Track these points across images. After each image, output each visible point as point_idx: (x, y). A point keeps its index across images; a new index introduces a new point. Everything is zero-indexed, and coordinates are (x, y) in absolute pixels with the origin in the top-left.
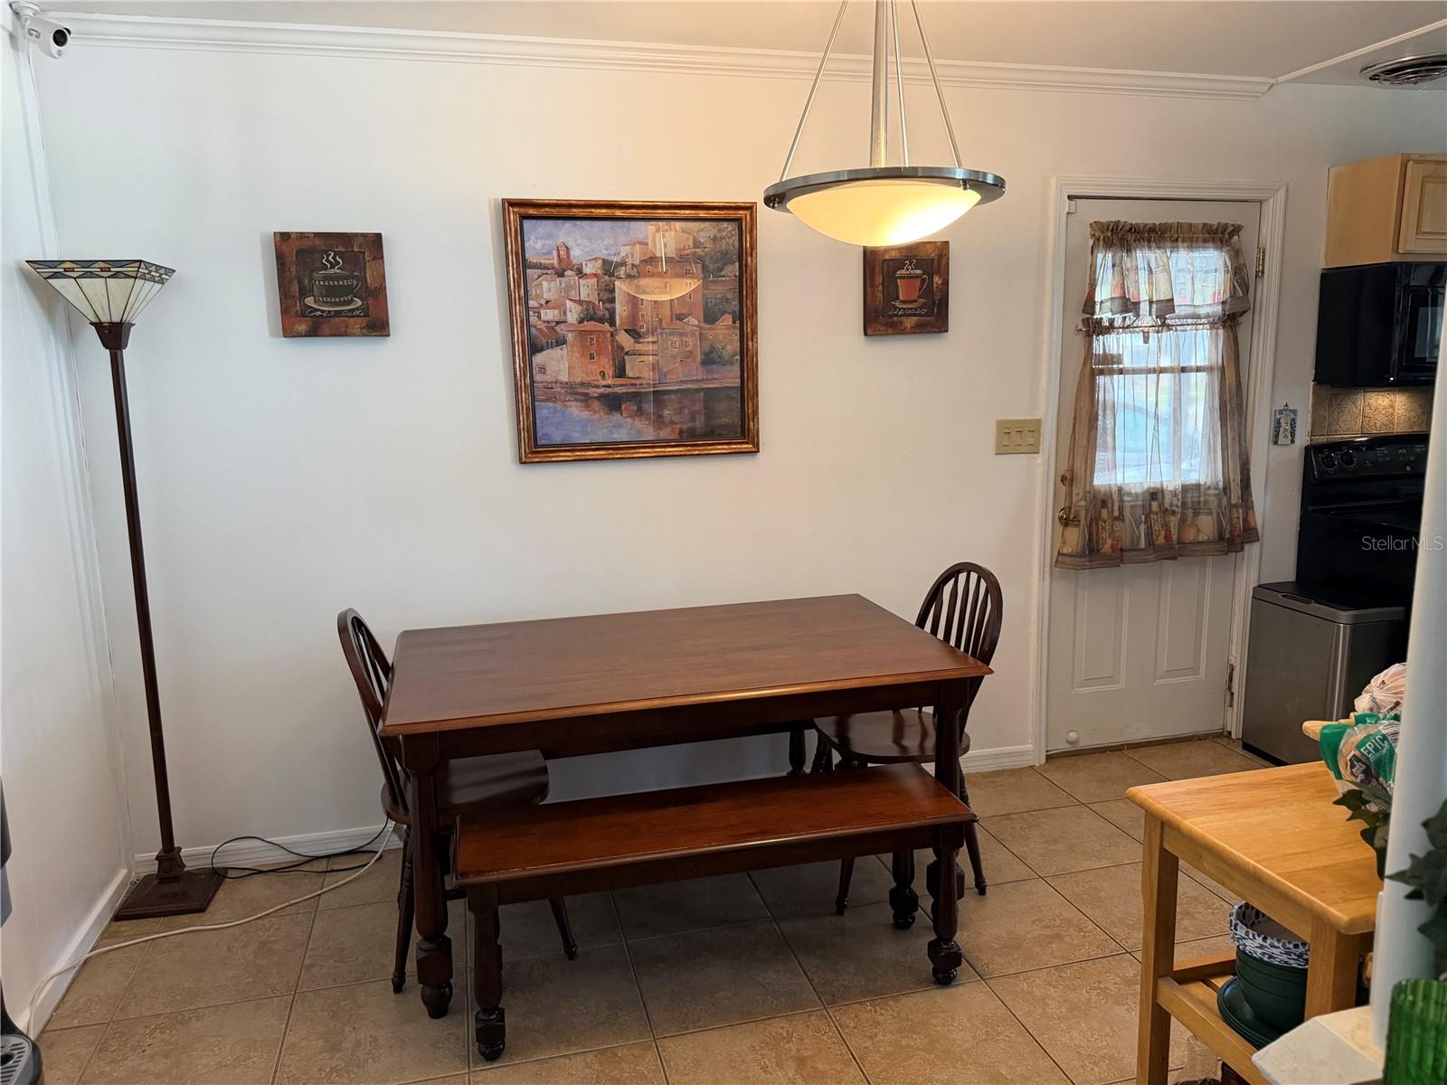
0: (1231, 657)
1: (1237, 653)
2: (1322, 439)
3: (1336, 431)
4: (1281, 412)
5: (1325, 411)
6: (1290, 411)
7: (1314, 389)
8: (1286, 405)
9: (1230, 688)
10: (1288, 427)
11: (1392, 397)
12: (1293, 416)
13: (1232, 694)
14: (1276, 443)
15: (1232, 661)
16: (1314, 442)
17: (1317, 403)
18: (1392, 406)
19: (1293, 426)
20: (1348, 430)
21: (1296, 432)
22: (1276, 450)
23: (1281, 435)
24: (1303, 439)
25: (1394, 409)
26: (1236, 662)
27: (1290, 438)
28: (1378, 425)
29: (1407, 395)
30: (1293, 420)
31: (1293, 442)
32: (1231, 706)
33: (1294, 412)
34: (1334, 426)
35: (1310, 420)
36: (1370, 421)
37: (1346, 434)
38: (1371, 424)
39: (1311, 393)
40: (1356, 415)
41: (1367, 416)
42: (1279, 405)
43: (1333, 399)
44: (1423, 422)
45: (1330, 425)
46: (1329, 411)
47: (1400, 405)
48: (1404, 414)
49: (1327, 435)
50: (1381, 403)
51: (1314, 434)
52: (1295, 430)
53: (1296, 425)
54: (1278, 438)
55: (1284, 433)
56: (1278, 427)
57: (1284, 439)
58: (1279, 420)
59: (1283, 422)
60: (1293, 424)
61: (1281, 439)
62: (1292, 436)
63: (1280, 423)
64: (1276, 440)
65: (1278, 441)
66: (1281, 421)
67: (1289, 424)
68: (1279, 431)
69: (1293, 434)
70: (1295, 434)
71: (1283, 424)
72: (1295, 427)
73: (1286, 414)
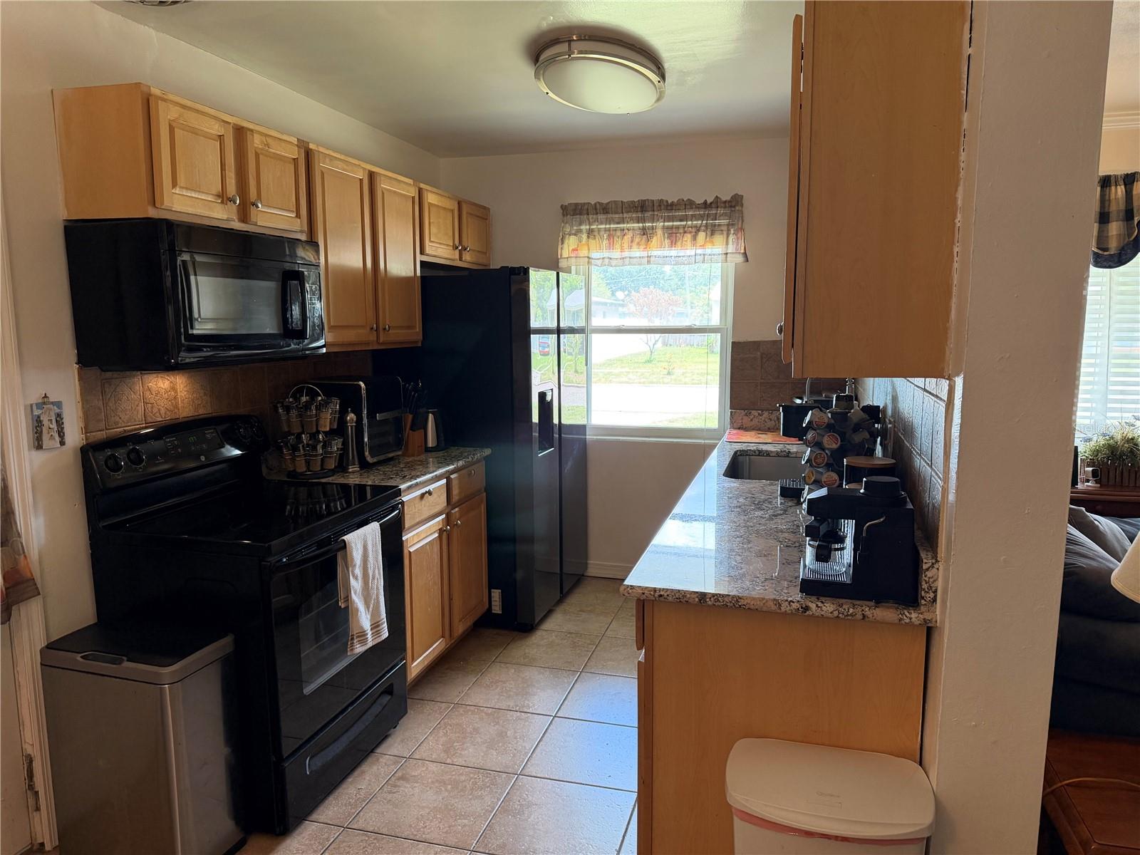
0: (26, 746)
1: (33, 739)
2: (100, 436)
3: (116, 423)
4: (39, 406)
5: (98, 400)
6: (52, 403)
7: (79, 374)
8: (46, 396)
9: (31, 787)
10: (54, 426)
11: (172, 379)
12: (58, 411)
13: (37, 793)
14: (39, 446)
15: (29, 750)
16: (90, 441)
17: (87, 391)
18: (173, 389)
19: (60, 423)
20: (129, 420)
22: (39, 457)
23: (45, 437)
24: (75, 436)
25: (176, 392)
26: (34, 751)
27: (58, 439)
28: (163, 411)
29: (186, 375)
30: (59, 416)
31: (62, 443)
32: (38, 809)
34: (113, 418)
35: (81, 414)
36: (152, 407)
37: (129, 426)
38: (155, 410)
39: (77, 380)
40: (136, 403)
41: (148, 401)
42: (35, 398)
43: (106, 385)
44: (206, 403)
45: (106, 416)
46: (103, 400)
47: (182, 386)
48: (187, 396)
49: (107, 429)
50: (162, 386)
51: (89, 431)
52: (63, 428)
53: (64, 420)
54: (42, 440)
55: (49, 433)
56: (38, 426)
57: (50, 441)
58: (39, 417)
59: (45, 419)
60: (59, 419)
61: (46, 442)
62: (59, 436)
63: (41, 422)
64: (38, 443)
65: (42, 444)
66: (42, 419)
67: (54, 421)
68: (42, 432)
69: (61, 434)
70: (64, 433)
71: (46, 422)
72: (63, 423)
73: (47, 408)
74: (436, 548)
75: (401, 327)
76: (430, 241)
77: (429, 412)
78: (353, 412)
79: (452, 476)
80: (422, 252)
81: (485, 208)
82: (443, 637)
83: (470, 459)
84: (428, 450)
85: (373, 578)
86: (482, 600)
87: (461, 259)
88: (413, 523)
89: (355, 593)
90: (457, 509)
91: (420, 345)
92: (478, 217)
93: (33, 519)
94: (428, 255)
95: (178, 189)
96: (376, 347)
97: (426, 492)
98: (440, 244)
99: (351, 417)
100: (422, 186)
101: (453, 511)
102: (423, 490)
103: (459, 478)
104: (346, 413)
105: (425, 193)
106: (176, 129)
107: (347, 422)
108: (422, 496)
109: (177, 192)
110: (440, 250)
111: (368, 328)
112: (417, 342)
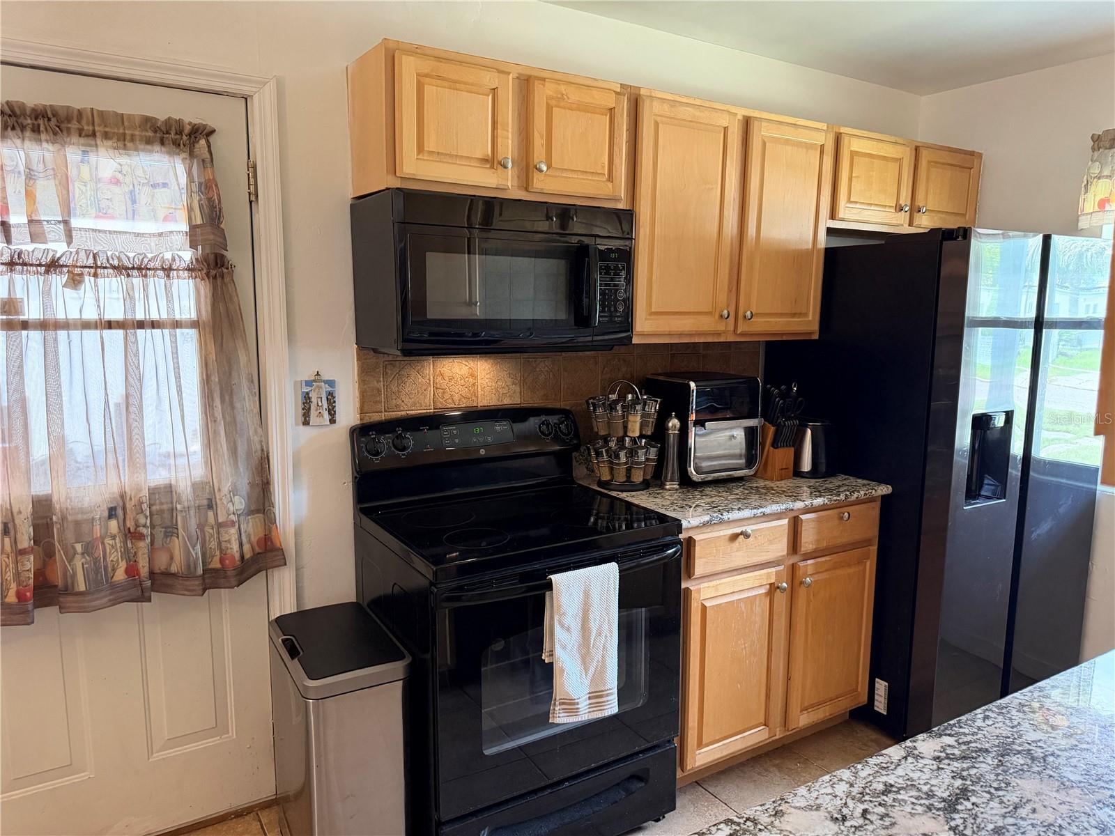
2: (378, 417)
3: (397, 406)
4: (310, 383)
5: (378, 381)
6: (325, 381)
7: (358, 355)
8: (318, 374)
10: (324, 403)
11: (472, 364)
12: (330, 389)
14: (306, 423)
16: (365, 421)
17: (366, 372)
18: (472, 375)
19: (331, 401)
20: (414, 404)
21: (337, 409)
22: (307, 432)
23: (313, 413)
24: (349, 415)
25: (476, 379)
27: (327, 416)
28: (456, 398)
29: (490, 361)
30: (331, 394)
31: (332, 421)
33: (331, 383)
34: (394, 401)
35: (357, 394)
36: (444, 393)
37: (413, 410)
38: (447, 396)
39: (356, 359)
40: (424, 387)
41: (438, 386)
42: (308, 375)
43: (388, 367)
44: (514, 393)
45: (387, 398)
46: (384, 382)
47: (484, 373)
48: (490, 384)
49: (385, 411)
50: (458, 371)
51: (365, 411)
52: (335, 406)
53: (336, 399)
54: (309, 416)
55: (317, 410)
56: (306, 403)
57: (319, 417)
58: (308, 393)
59: (314, 396)
60: (331, 398)
61: (313, 418)
62: (330, 413)
63: (309, 398)
64: (305, 419)
65: (309, 420)
66: (310, 396)
67: (324, 399)
68: (309, 408)
69: (332, 412)
70: (335, 412)
71: (314, 400)
72: (335, 402)
73: (318, 386)
74: (762, 608)
75: (781, 315)
76: (849, 201)
77: (807, 426)
78: (677, 417)
79: (803, 517)
80: (833, 216)
81: (972, 154)
82: (765, 725)
83: (842, 497)
84: (798, 473)
85: (599, 634)
86: (856, 690)
87: (910, 225)
88: (710, 570)
89: (564, 648)
90: (809, 562)
91: (816, 337)
92: (952, 165)
93: (291, 492)
94: (843, 220)
95: (426, 154)
96: (731, 339)
97: (742, 533)
98: (868, 204)
99: (674, 423)
100: (844, 130)
101: (802, 564)
102: (738, 530)
103: (818, 520)
104: (669, 417)
105: (845, 141)
106: (426, 86)
107: (668, 430)
108: (734, 537)
109: (425, 158)
110: (866, 213)
111: (717, 316)
112: (811, 333)
